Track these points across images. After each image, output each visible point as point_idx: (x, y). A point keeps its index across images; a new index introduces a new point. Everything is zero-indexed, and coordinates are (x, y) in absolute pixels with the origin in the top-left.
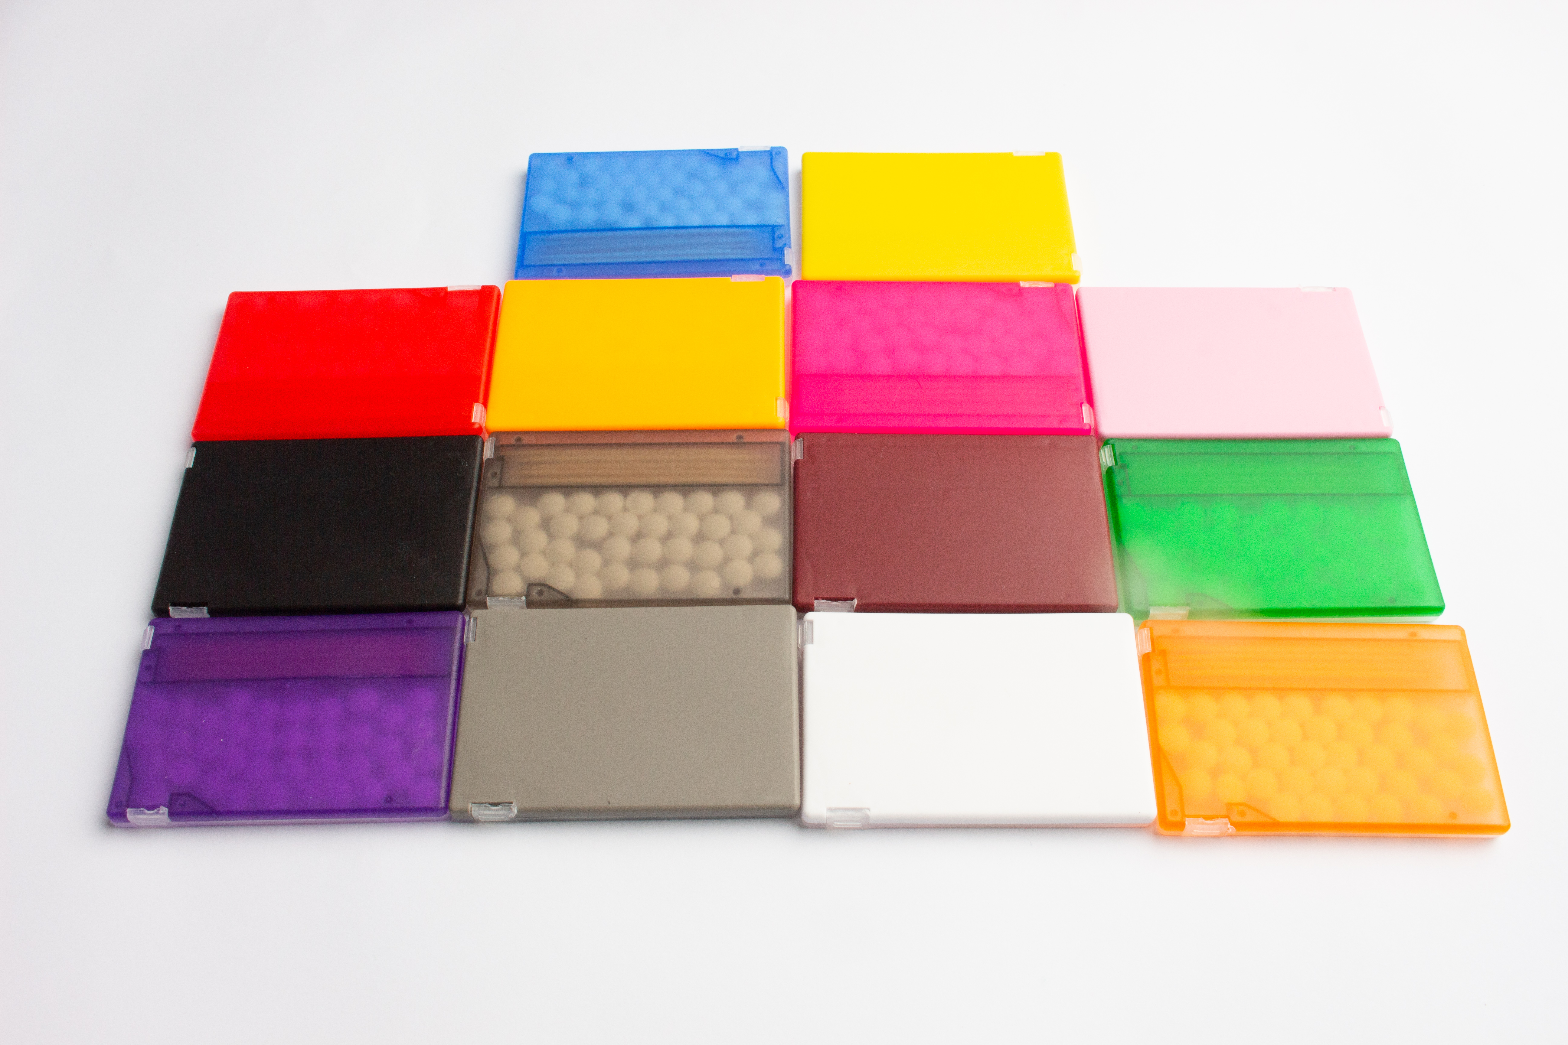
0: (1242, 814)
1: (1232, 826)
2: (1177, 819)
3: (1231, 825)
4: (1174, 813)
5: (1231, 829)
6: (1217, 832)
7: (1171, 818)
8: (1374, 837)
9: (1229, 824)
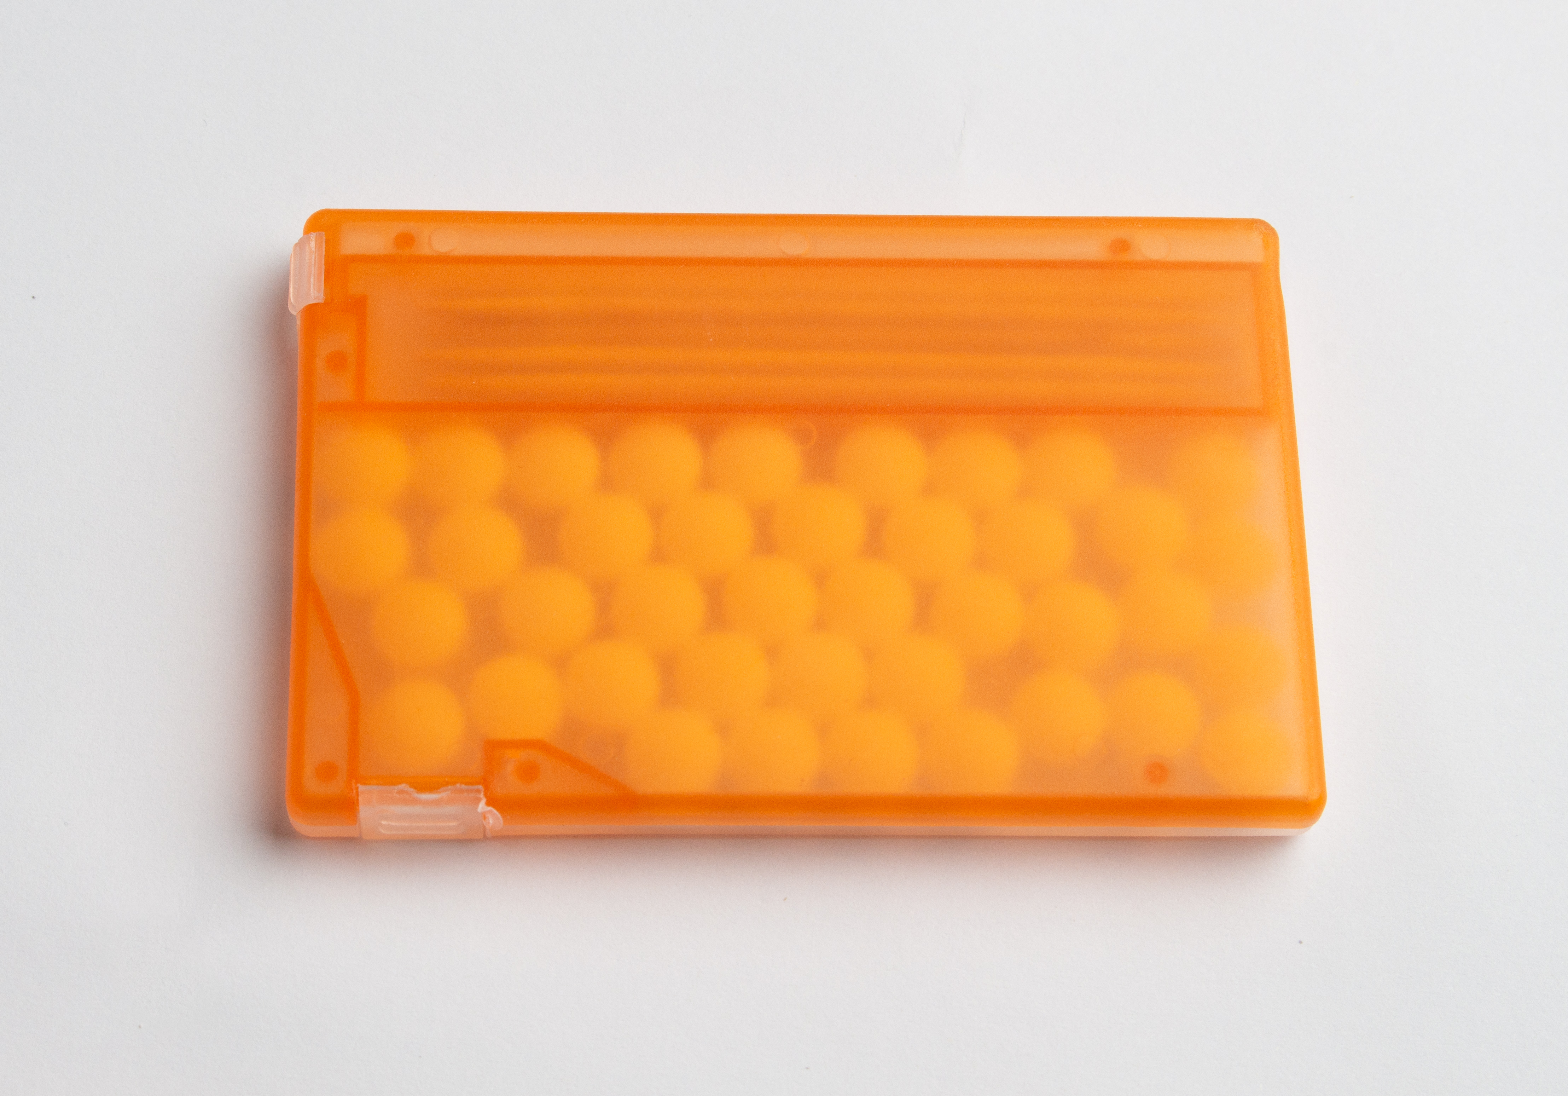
0: (529, 772)
1: (490, 808)
2: (334, 788)
3: (488, 803)
4: (327, 771)
5: (494, 819)
6: (450, 827)
7: (313, 786)
8: (923, 837)
9: (484, 801)
